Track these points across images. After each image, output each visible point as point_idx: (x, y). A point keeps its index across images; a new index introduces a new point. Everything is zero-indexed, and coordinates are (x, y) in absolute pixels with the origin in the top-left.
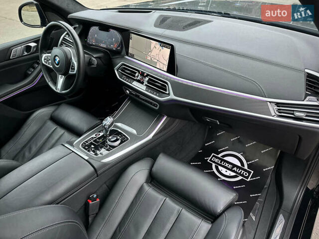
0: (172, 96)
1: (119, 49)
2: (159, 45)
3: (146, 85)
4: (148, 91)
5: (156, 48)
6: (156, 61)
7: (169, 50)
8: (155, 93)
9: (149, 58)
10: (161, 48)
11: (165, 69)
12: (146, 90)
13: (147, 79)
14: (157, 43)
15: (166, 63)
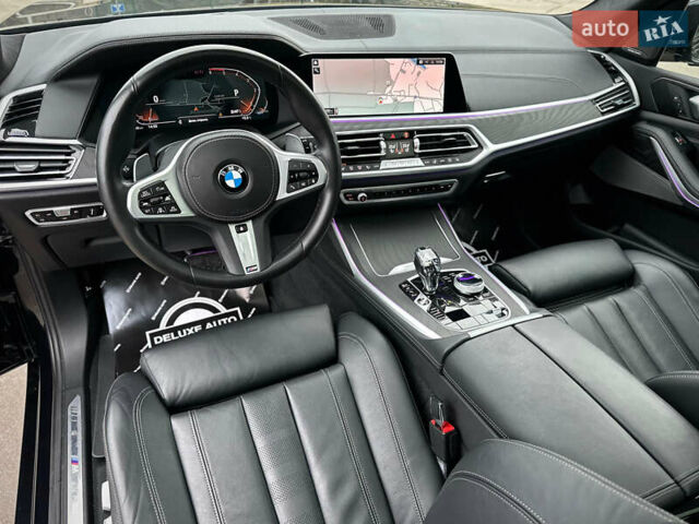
0: (490, 148)
1: (262, 111)
2: (414, 64)
3: (420, 155)
4: (431, 164)
5: (404, 72)
6: (411, 99)
7: (443, 67)
8: (450, 160)
9: (389, 101)
10: (418, 68)
11: (439, 107)
12: (426, 165)
13: (417, 142)
14: (407, 60)
15: (440, 94)
